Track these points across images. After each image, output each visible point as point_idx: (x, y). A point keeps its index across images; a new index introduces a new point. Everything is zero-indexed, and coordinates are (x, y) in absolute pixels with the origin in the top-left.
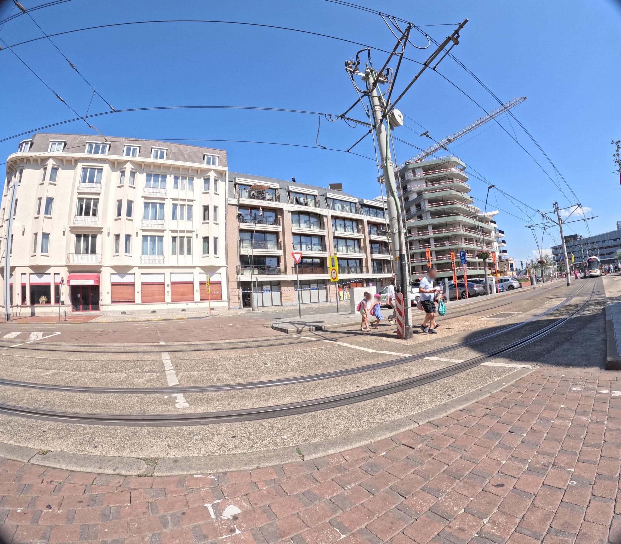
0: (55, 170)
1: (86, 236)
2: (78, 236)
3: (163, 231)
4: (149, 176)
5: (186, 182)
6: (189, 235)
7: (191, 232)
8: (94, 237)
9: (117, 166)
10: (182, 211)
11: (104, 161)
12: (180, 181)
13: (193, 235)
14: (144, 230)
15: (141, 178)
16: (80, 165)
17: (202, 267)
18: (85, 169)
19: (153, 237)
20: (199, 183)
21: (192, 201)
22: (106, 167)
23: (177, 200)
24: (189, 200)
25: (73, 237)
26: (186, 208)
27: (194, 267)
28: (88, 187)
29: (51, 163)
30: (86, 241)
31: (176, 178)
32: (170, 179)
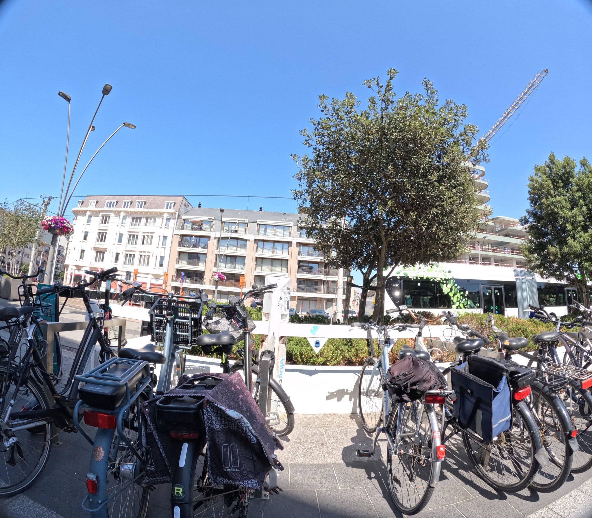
0: (90, 217)
1: (101, 252)
2: (97, 252)
3: (135, 251)
4: (133, 219)
5: (152, 221)
6: (149, 254)
7: (149, 252)
8: (104, 253)
9: (117, 214)
10: (147, 239)
11: (111, 211)
12: (149, 220)
13: (150, 254)
14: (126, 251)
15: (129, 220)
16: (101, 214)
17: (153, 275)
18: (103, 217)
19: (130, 255)
20: (159, 221)
21: (153, 233)
22: (112, 215)
23: (145, 233)
24: (151, 233)
25: (94, 253)
26: (150, 237)
27: (148, 274)
28: (104, 226)
29: (88, 213)
30: (100, 255)
31: (147, 219)
32: (143, 220)
